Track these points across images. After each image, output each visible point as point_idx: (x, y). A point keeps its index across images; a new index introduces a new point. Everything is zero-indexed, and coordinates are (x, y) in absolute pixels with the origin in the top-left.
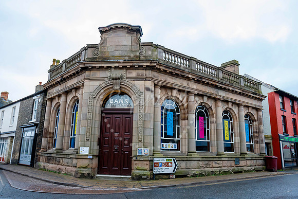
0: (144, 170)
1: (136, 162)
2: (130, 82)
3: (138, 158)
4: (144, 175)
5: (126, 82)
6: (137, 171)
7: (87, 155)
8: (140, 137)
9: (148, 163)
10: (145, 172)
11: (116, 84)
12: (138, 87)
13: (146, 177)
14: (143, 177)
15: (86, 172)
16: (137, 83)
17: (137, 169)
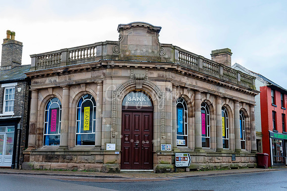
0: (167, 163)
1: (160, 157)
2: (152, 82)
3: (162, 153)
4: (168, 168)
5: (148, 82)
6: (161, 165)
7: (114, 151)
8: (163, 134)
9: (170, 157)
10: (168, 166)
11: (139, 84)
12: (160, 87)
13: (169, 170)
14: (167, 170)
15: (114, 167)
16: (158, 83)
17: (161, 163)
